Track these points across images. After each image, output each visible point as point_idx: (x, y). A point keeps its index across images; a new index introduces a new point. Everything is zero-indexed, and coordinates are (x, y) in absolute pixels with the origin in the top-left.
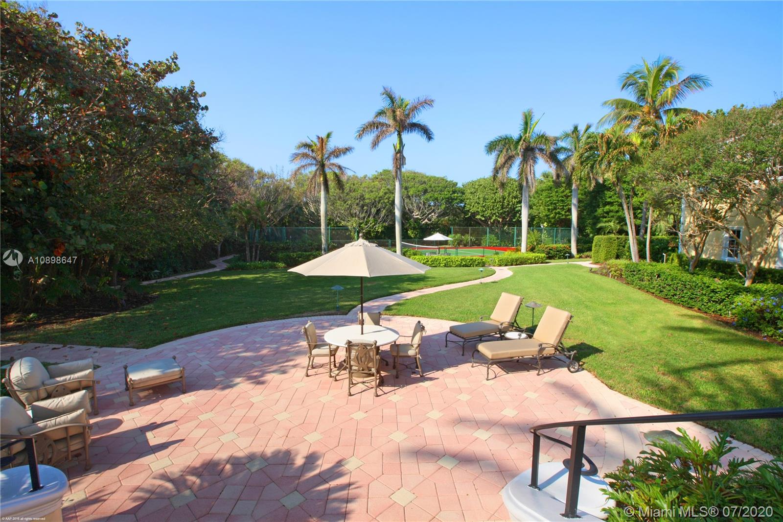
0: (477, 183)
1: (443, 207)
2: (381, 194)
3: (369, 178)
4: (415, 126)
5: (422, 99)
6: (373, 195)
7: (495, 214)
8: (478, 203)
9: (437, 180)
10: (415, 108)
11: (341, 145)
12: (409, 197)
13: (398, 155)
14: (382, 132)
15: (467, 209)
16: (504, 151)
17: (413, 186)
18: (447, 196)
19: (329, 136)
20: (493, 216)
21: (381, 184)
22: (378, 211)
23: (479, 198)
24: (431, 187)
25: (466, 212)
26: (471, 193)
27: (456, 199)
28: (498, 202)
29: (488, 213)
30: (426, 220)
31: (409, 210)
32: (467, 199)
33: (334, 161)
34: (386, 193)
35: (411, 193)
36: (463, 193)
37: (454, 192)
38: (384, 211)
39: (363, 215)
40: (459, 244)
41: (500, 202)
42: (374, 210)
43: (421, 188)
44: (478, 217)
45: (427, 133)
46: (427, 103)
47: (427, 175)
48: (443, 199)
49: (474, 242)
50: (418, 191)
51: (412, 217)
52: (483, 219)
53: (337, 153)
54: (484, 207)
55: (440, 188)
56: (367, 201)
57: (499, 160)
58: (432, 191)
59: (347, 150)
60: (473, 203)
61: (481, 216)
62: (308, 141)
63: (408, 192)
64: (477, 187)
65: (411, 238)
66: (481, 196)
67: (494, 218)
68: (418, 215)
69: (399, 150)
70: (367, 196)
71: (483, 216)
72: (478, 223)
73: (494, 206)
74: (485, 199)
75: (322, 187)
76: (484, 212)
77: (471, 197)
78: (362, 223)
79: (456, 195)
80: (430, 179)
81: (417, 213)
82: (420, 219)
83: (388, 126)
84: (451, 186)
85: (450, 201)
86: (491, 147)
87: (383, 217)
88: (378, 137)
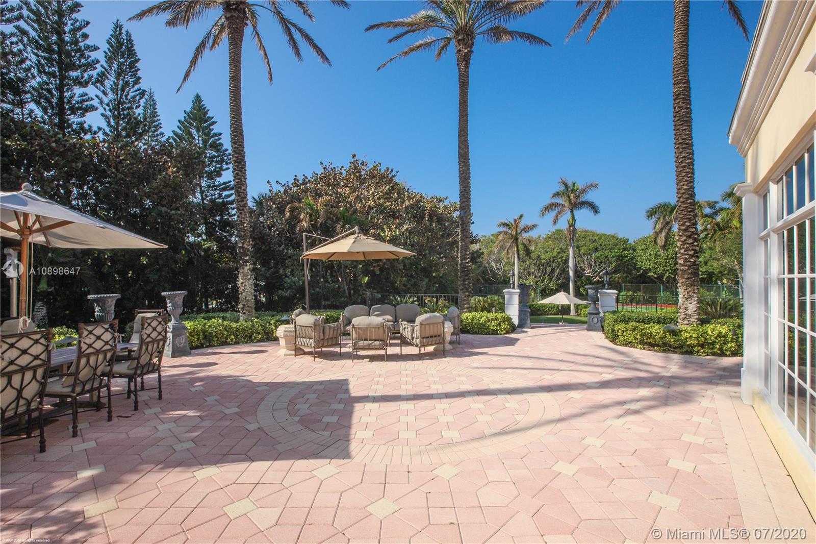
0: (649, 240)
1: (614, 264)
2: (555, 254)
3: (543, 238)
4: (584, 204)
5: (589, 184)
6: (548, 255)
7: (668, 270)
8: (650, 260)
9: (607, 237)
10: (583, 191)
11: (530, 223)
12: (580, 255)
13: (571, 228)
14: (560, 212)
15: (638, 266)
16: (662, 218)
17: (585, 245)
18: (617, 254)
19: (521, 216)
20: (666, 273)
21: (554, 244)
22: (553, 271)
23: (650, 255)
24: (601, 245)
25: (638, 269)
26: (643, 250)
27: (627, 257)
28: (670, 259)
29: (660, 270)
30: (598, 278)
31: (581, 267)
32: (638, 256)
33: (525, 235)
34: (559, 253)
35: (582, 252)
36: (635, 250)
37: (625, 249)
38: (558, 270)
39: (540, 274)
40: (631, 301)
41: (673, 258)
42: (549, 269)
43: (591, 246)
44: (650, 274)
45: (595, 209)
46: (594, 186)
47: (598, 233)
48: (613, 257)
49: (647, 300)
50: (589, 250)
51: (583, 275)
52: (656, 276)
53: (527, 229)
54: (656, 263)
55: (611, 246)
56: (543, 261)
57: (657, 226)
58: (603, 249)
59: (534, 226)
60: (645, 260)
61: (654, 273)
62: (506, 222)
63: (579, 250)
64: (648, 243)
65: (583, 295)
66: (652, 253)
67: (667, 275)
68: (590, 272)
69: (572, 224)
70: (543, 256)
71: (655, 273)
72: (651, 280)
73: (666, 263)
74: (656, 256)
75: (516, 255)
76: (656, 268)
77: (642, 254)
78: (538, 282)
79: (626, 252)
80: (600, 236)
81: (588, 271)
82: (592, 277)
83: (563, 205)
84: (622, 243)
85: (620, 258)
86: (651, 213)
87: (557, 276)
88: (557, 216)
